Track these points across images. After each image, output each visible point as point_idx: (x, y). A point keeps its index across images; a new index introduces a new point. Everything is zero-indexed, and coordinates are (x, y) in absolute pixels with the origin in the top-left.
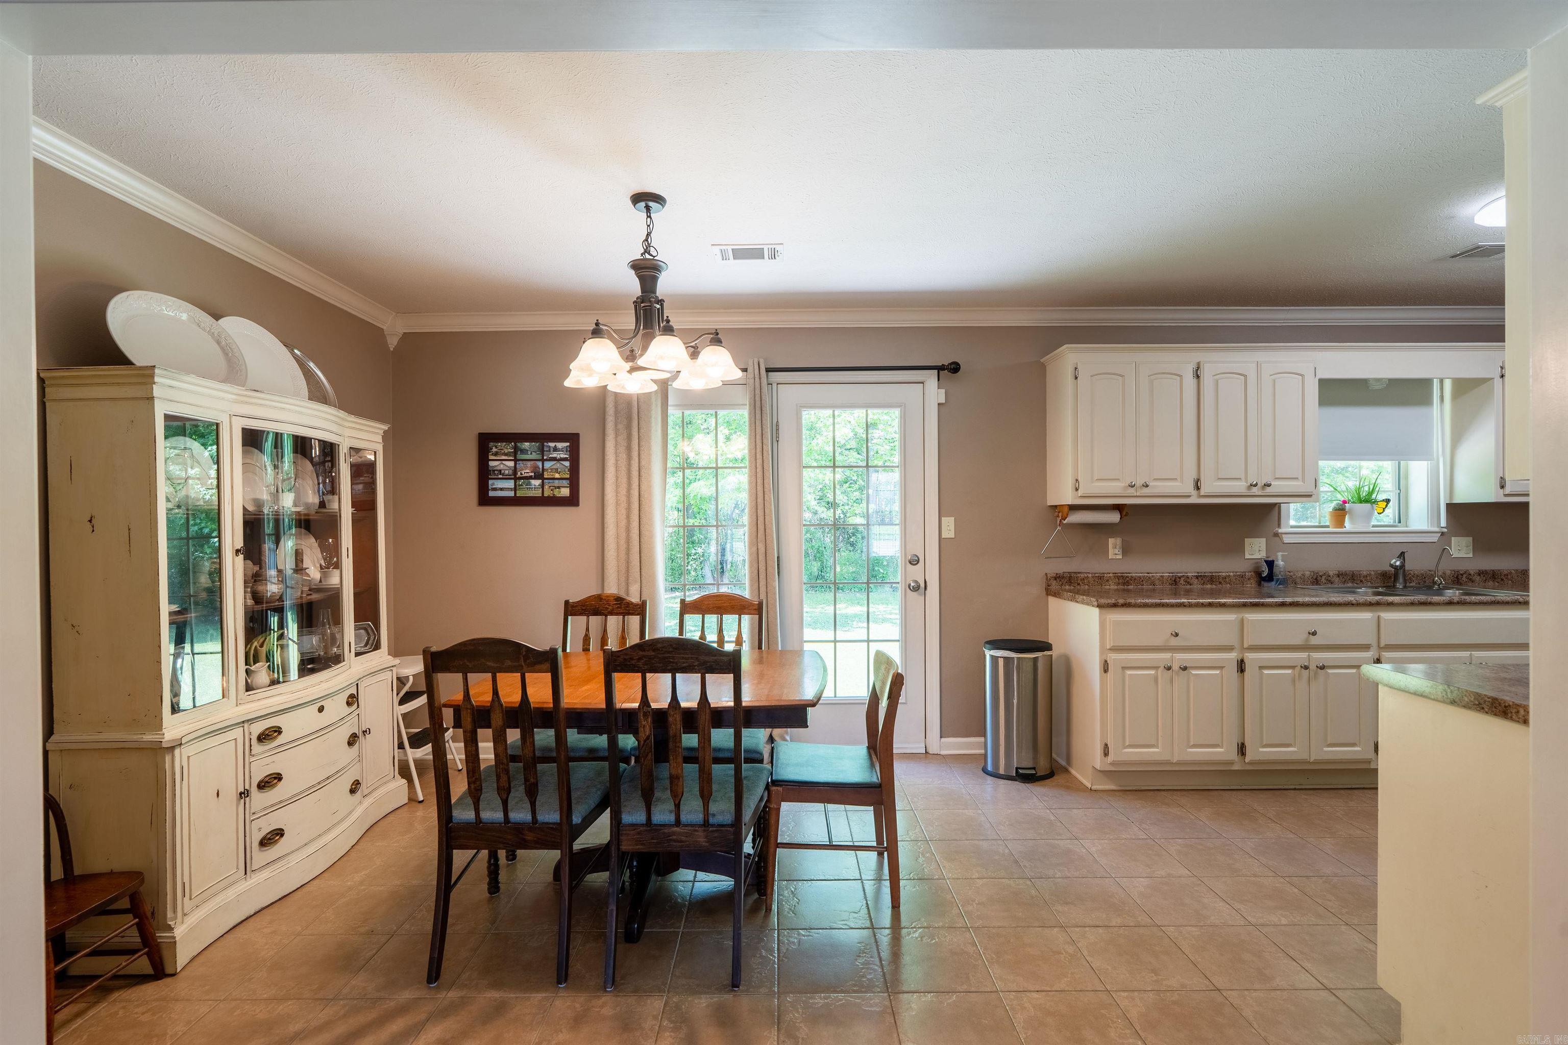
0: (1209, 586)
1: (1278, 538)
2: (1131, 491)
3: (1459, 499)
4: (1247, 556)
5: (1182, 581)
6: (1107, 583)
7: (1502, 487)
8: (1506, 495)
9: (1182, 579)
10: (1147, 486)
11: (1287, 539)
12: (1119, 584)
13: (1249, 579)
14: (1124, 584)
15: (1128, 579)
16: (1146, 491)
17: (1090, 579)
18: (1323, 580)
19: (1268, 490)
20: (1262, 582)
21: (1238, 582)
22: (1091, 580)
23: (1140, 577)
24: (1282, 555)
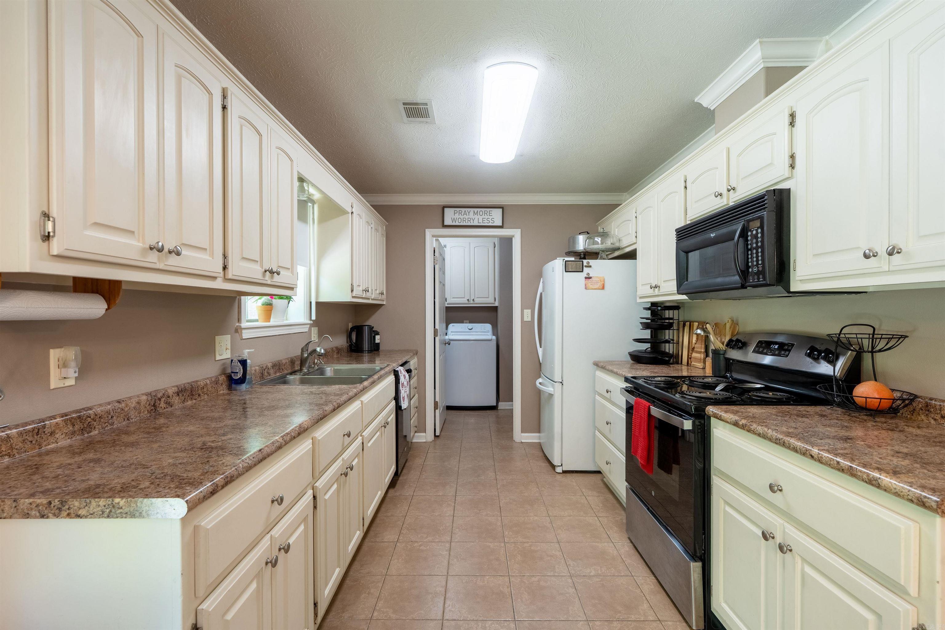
0: (189, 403)
1: (237, 334)
2: (153, 258)
3: (322, 300)
4: (218, 358)
5: (163, 405)
6: (52, 439)
7: (352, 291)
8: (353, 297)
9: (163, 400)
10: (178, 254)
11: (246, 334)
12: (73, 433)
13: (222, 384)
14: (82, 431)
15: (89, 420)
16: (173, 262)
17: (14, 441)
18: (266, 374)
19: (277, 279)
20: (233, 386)
21: (213, 390)
22: (17, 443)
23: (108, 413)
24: (249, 353)
